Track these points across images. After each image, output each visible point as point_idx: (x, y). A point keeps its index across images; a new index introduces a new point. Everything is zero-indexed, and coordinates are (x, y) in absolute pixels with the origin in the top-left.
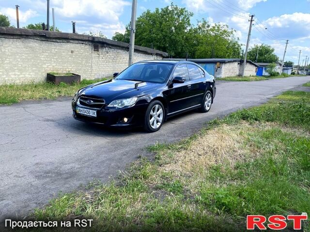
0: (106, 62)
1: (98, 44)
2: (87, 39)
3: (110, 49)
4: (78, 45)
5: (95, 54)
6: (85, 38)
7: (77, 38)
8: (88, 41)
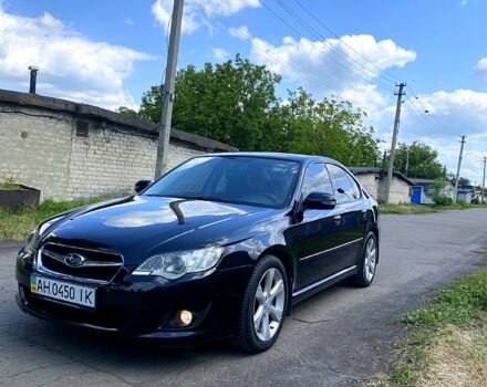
0: (102, 161)
1: (87, 120)
2: (63, 107)
3: (114, 133)
4: (40, 121)
5: (78, 144)
6: (57, 106)
7: (38, 103)
8: (65, 112)
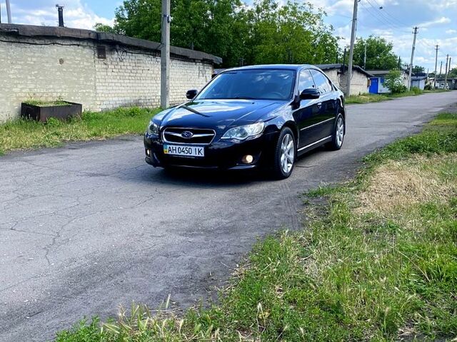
0: (118, 78)
1: (104, 44)
2: (87, 36)
3: (125, 54)
4: (72, 49)
6: (83, 35)
7: (69, 35)
8: (89, 40)
